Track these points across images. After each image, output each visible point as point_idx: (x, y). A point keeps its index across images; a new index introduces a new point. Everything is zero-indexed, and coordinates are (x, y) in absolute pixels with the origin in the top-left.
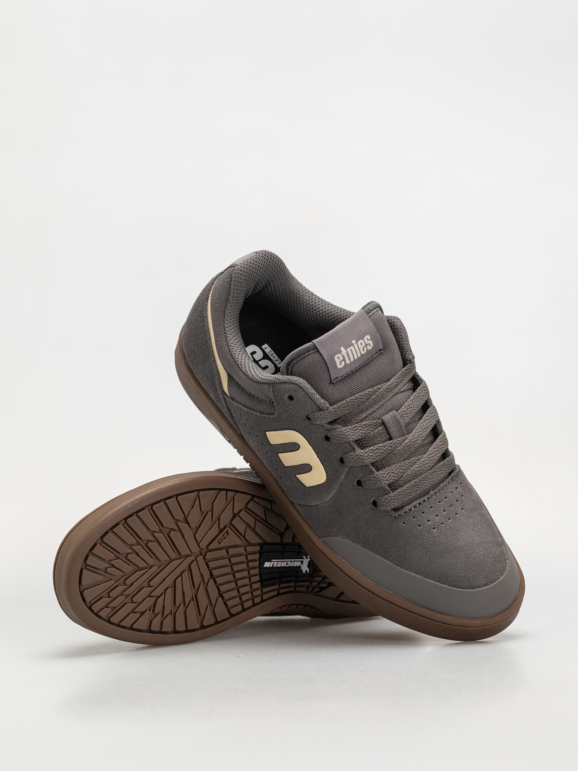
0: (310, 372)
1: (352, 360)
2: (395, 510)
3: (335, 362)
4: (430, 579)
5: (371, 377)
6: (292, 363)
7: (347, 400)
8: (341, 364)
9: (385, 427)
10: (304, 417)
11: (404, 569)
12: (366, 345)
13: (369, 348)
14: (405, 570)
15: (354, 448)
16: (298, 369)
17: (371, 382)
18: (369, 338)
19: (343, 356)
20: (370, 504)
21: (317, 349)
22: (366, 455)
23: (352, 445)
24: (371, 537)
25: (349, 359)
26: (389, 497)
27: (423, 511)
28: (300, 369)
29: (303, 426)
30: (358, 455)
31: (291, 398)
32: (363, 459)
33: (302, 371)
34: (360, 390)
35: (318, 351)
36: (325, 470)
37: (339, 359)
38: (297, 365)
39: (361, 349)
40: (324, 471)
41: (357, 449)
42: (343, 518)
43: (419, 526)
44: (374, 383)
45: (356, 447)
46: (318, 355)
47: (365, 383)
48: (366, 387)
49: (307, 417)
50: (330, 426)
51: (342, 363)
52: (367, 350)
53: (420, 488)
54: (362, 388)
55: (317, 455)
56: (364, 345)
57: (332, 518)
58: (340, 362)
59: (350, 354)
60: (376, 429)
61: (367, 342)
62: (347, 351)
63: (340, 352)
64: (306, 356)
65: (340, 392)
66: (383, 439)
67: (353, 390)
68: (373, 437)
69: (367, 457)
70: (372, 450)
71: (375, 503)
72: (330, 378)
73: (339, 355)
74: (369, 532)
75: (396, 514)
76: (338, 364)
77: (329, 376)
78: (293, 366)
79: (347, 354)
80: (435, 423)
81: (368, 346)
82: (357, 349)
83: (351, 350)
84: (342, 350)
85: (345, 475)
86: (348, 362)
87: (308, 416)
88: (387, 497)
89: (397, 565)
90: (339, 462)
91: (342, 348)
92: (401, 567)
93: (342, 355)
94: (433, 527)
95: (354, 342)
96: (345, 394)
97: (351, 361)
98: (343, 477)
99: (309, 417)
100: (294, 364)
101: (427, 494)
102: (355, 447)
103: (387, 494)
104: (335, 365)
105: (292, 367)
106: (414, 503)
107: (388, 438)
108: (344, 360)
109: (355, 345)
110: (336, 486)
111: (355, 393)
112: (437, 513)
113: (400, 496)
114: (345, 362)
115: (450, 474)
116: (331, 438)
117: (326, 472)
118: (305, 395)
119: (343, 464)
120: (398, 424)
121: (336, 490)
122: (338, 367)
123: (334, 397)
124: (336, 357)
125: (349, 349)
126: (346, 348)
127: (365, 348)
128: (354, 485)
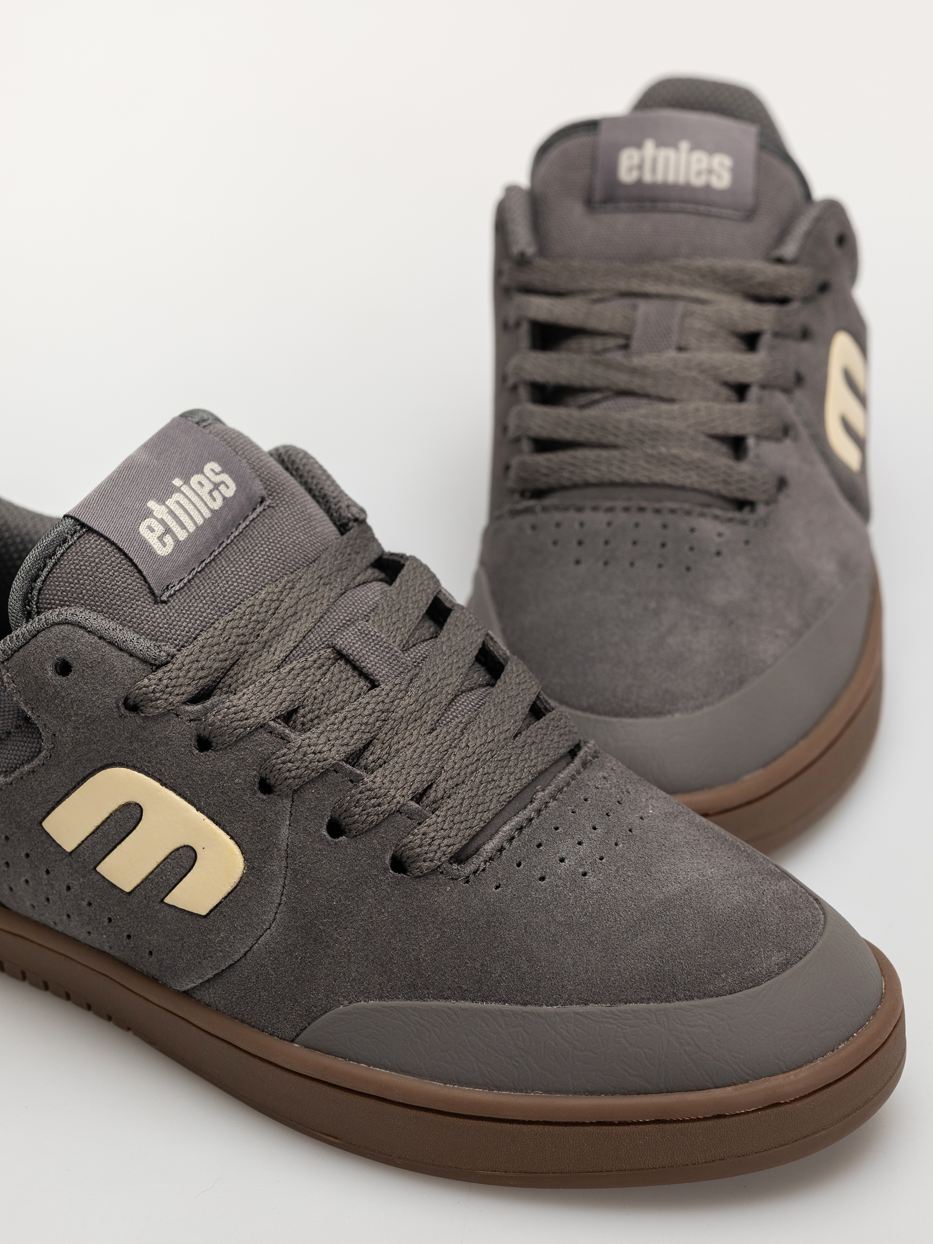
0: (88, 590)
1: (191, 528)
2: (460, 858)
3: (144, 543)
4: (630, 1002)
5: (262, 560)
6: (35, 593)
7: (216, 625)
8: (164, 545)
9: (348, 661)
10: (118, 707)
11: (547, 1005)
12: (216, 486)
13: (230, 492)
14: (552, 1005)
15: (284, 738)
16: (53, 599)
17: (266, 571)
18: (218, 468)
19: (162, 522)
20: (386, 870)
21: (83, 525)
22: (323, 739)
23: (275, 728)
24: (425, 961)
25: (183, 526)
26: (429, 826)
27: (536, 842)
28: (59, 593)
29: (127, 738)
30: (299, 748)
31: (64, 668)
32: (319, 753)
33: (66, 599)
34: (244, 595)
35: (90, 530)
36: (232, 838)
37: (152, 530)
38: (49, 590)
39: (207, 498)
40: (231, 843)
41: (293, 736)
42: (329, 947)
43: (542, 879)
44: (275, 571)
45: (287, 731)
46: (93, 538)
47: (251, 576)
48: (255, 585)
49: (126, 704)
50: (198, 707)
51: (166, 540)
52: (224, 498)
53: (505, 788)
54: (247, 591)
55: (195, 806)
56: (209, 486)
57: (301, 964)
58: (158, 538)
59: (179, 512)
60: (325, 674)
61: (217, 479)
62: (168, 507)
63: (149, 514)
64: (62, 555)
65: (191, 614)
66: (355, 693)
67: (223, 601)
68: (324, 695)
69: (325, 743)
70: (333, 724)
71: (399, 865)
72: (150, 588)
73: (148, 521)
74: (413, 950)
75: (468, 868)
76: (155, 547)
77: (143, 582)
78: (38, 599)
79: (171, 512)
80: (482, 639)
81: (222, 488)
82: (195, 499)
83: (178, 502)
84: (153, 508)
85: (288, 823)
86: (182, 535)
87: (126, 699)
88: (422, 831)
89: (525, 1004)
90: (260, 795)
91: (152, 504)
92: (536, 1003)
93: (156, 518)
94: (581, 870)
95: (177, 482)
96: (204, 615)
97: (188, 532)
98: (285, 831)
99: (131, 702)
100: (39, 593)
101: (531, 802)
102: (284, 733)
103: (420, 824)
104: (151, 552)
105: (37, 602)
106: (504, 829)
107: (367, 686)
108: (168, 530)
109: (185, 489)
110: (277, 866)
111: (231, 607)
112: (578, 837)
113: (457, 818)
114: (174, 536)
115: (573, 753)
116: (212, 735)
117: (236, 843)
118: (98, 641)
119: (272, 795)
120: (381, 646)
121: (281, 881)
122: (159, 552)
123: (177, 631)
124: (143, 530)
125: (170, 502)
126: (162, 501)
127: (216, 494)
128: (322, 839)
